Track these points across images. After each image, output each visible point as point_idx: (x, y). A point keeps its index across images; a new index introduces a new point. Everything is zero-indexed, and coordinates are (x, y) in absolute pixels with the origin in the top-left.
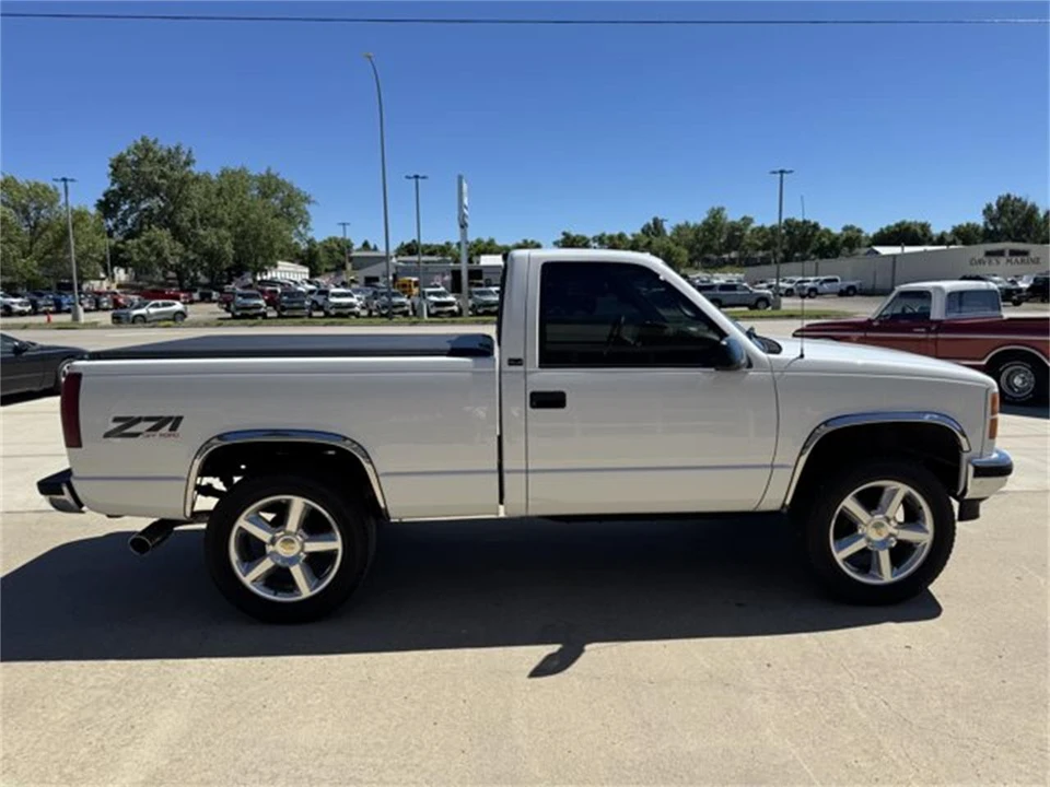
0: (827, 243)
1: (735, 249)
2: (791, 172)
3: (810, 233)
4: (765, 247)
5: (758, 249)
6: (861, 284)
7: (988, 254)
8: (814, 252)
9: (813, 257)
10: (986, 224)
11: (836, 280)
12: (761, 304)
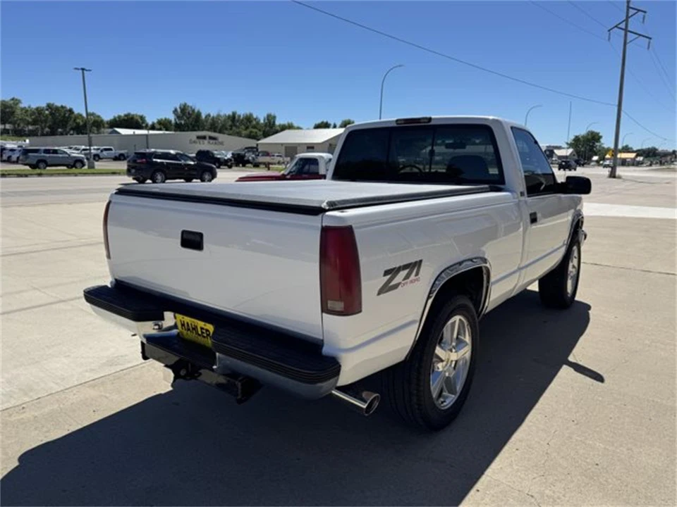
0: (81, 123)
1: (9, 123)
2: (90, 70)
3: (67, 115)
4: (34, 122)
5: (29, 123)
6: (127, 153)
7: (199, 137)
8: (72, 129)
9: (72, 132)
10: (175, 120)
11: (111, 149)
12: (78, 165)
